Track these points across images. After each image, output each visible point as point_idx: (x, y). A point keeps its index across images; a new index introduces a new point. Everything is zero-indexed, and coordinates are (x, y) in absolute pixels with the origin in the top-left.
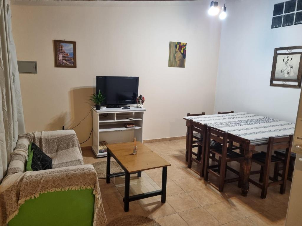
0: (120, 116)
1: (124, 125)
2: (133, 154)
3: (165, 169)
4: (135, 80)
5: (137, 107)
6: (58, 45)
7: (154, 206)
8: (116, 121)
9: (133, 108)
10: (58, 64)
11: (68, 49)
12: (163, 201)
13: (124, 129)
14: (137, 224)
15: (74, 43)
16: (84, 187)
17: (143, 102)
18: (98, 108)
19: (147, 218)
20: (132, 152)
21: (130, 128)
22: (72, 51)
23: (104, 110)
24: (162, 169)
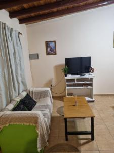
0: (78, 80)
1: (82, 85)
2: (74, 105)
3: (92, 119)
4: (89, 59)
5: (90, 75)
6: (47, 44)
7: (85, 141)
8: (76, 83)
9: (87, 76)
10: (48, 54)
11: (52, 45)
12: (92, 139)
13: (81, 87)
14: (69, 152)
15: (55, 42)
16: (32, 125)
17: (93, 72)
18: (66, 76)
19: (77, 149)
20: (74, 104)
21: (85, 87)
22: (54, 46)
23: (70, 76)
24: (90, 118)
